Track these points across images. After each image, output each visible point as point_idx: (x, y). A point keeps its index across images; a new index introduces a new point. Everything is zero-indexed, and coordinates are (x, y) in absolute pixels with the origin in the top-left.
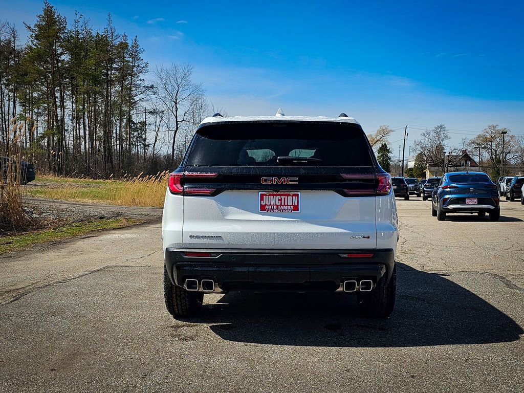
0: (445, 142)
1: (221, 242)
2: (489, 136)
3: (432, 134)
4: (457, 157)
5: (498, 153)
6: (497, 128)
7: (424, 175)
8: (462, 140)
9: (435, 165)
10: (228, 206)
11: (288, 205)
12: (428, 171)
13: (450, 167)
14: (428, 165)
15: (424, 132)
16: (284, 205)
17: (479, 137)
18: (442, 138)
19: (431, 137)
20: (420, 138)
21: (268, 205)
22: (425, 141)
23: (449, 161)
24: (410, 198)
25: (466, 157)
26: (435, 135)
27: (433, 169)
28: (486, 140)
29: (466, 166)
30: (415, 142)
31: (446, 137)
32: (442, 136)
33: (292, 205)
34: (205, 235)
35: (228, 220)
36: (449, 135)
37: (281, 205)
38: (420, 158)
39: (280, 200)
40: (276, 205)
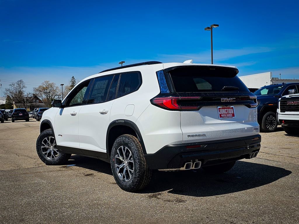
0: (24, 89)
1: (205, 138)
2: (45, 87)
3: (16, 85)
4: (31, 97)
5: (50, 95)
6: (49, 83)
7: (12, 108)
8: (33, 88)
9: (19, 102)
10: (205, 116)
11: (230, 114)
12: (15, 106)
13: (28, 103)
14: (14, 102)
15: (11, 83)
16: (229, 114)
17: (40, 87)
18: (22, 87)
19: (15, 86)
20: (9, 87)
21: (222, 114)
22: (12, 89)
23: (27, 100)
24: (30, 120)
25: (35, 97)
26: (17, 85)
27: (18, 104)
28: (44, 89)
29: (36, 102)
30: (6, 89)
31: (24, 87)
32: (22, 86)
33: (232, 114)
34: (196, 134)
35: (206, 124)
36: (26, 86)
37: (227, 114)
38: (8, 98)
39: (226, 111)
40: (225, 114)
